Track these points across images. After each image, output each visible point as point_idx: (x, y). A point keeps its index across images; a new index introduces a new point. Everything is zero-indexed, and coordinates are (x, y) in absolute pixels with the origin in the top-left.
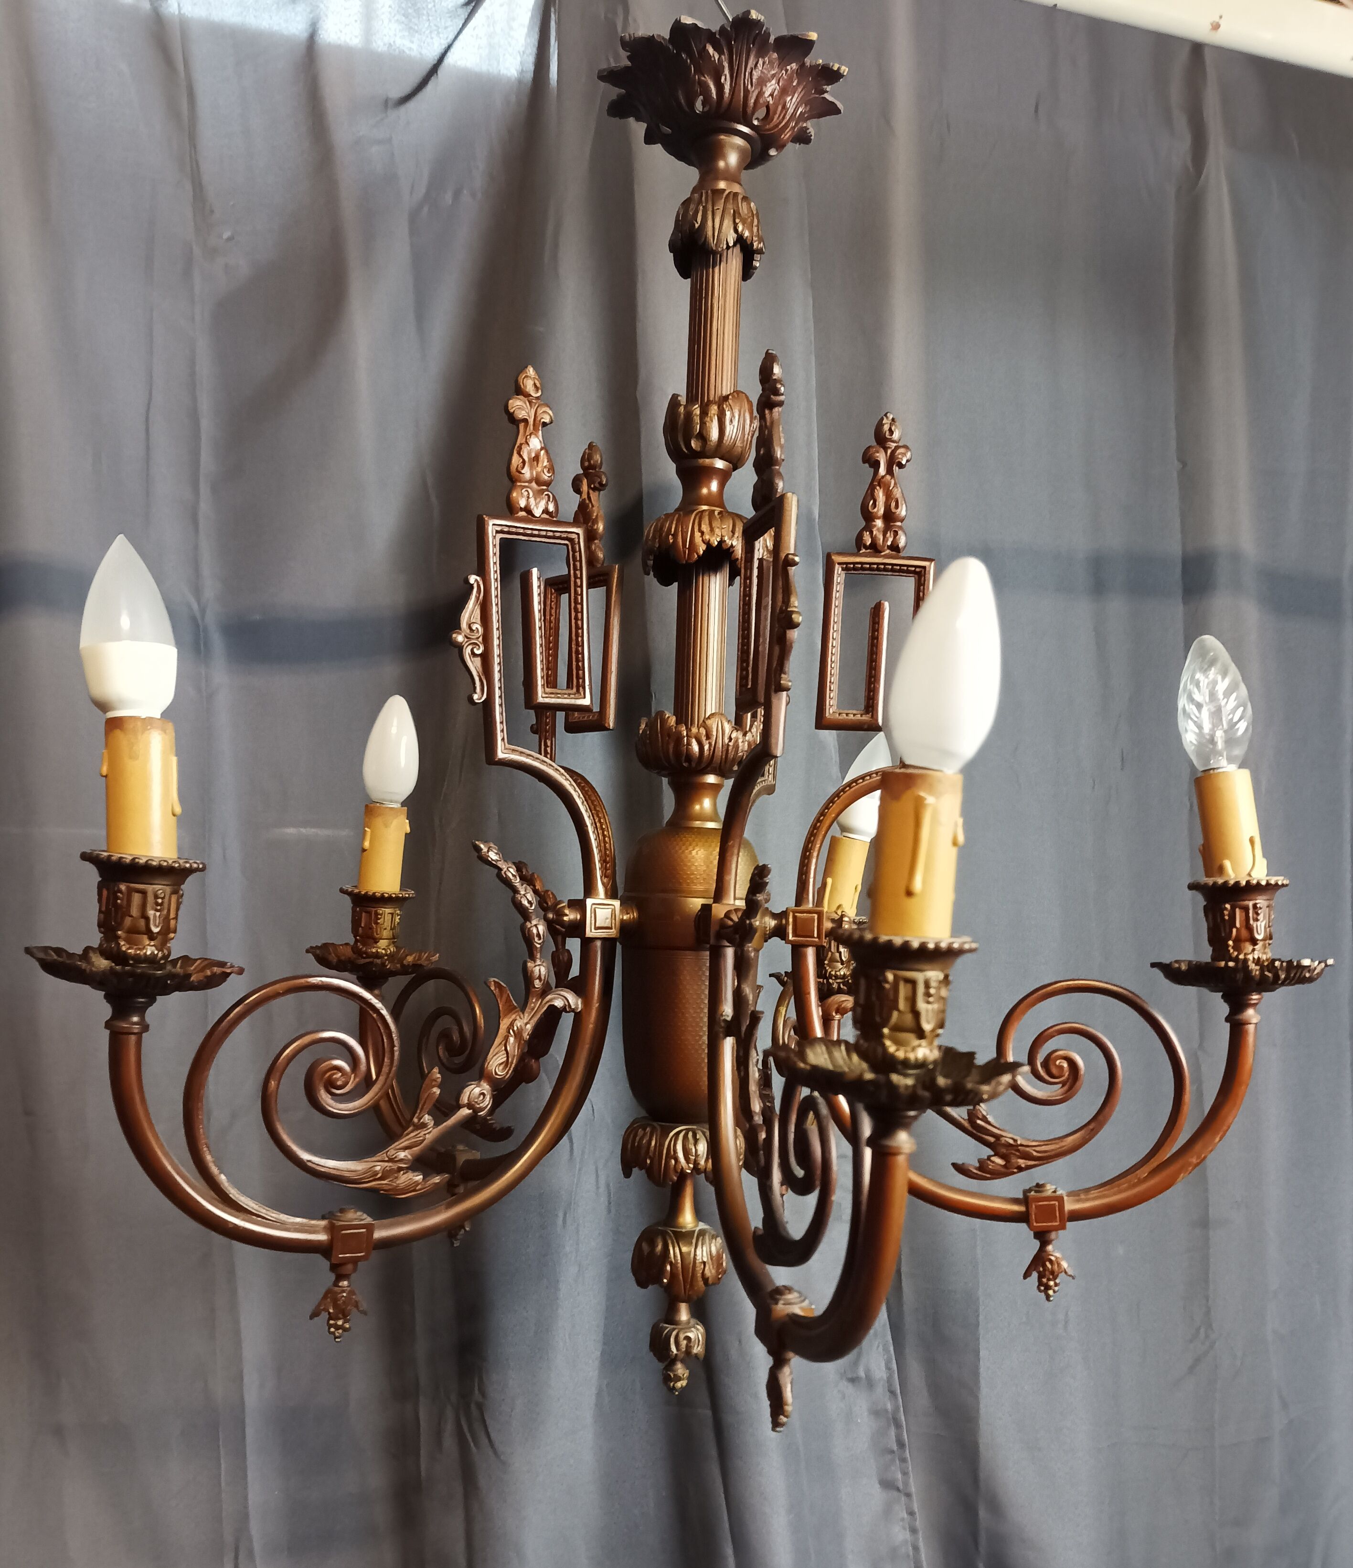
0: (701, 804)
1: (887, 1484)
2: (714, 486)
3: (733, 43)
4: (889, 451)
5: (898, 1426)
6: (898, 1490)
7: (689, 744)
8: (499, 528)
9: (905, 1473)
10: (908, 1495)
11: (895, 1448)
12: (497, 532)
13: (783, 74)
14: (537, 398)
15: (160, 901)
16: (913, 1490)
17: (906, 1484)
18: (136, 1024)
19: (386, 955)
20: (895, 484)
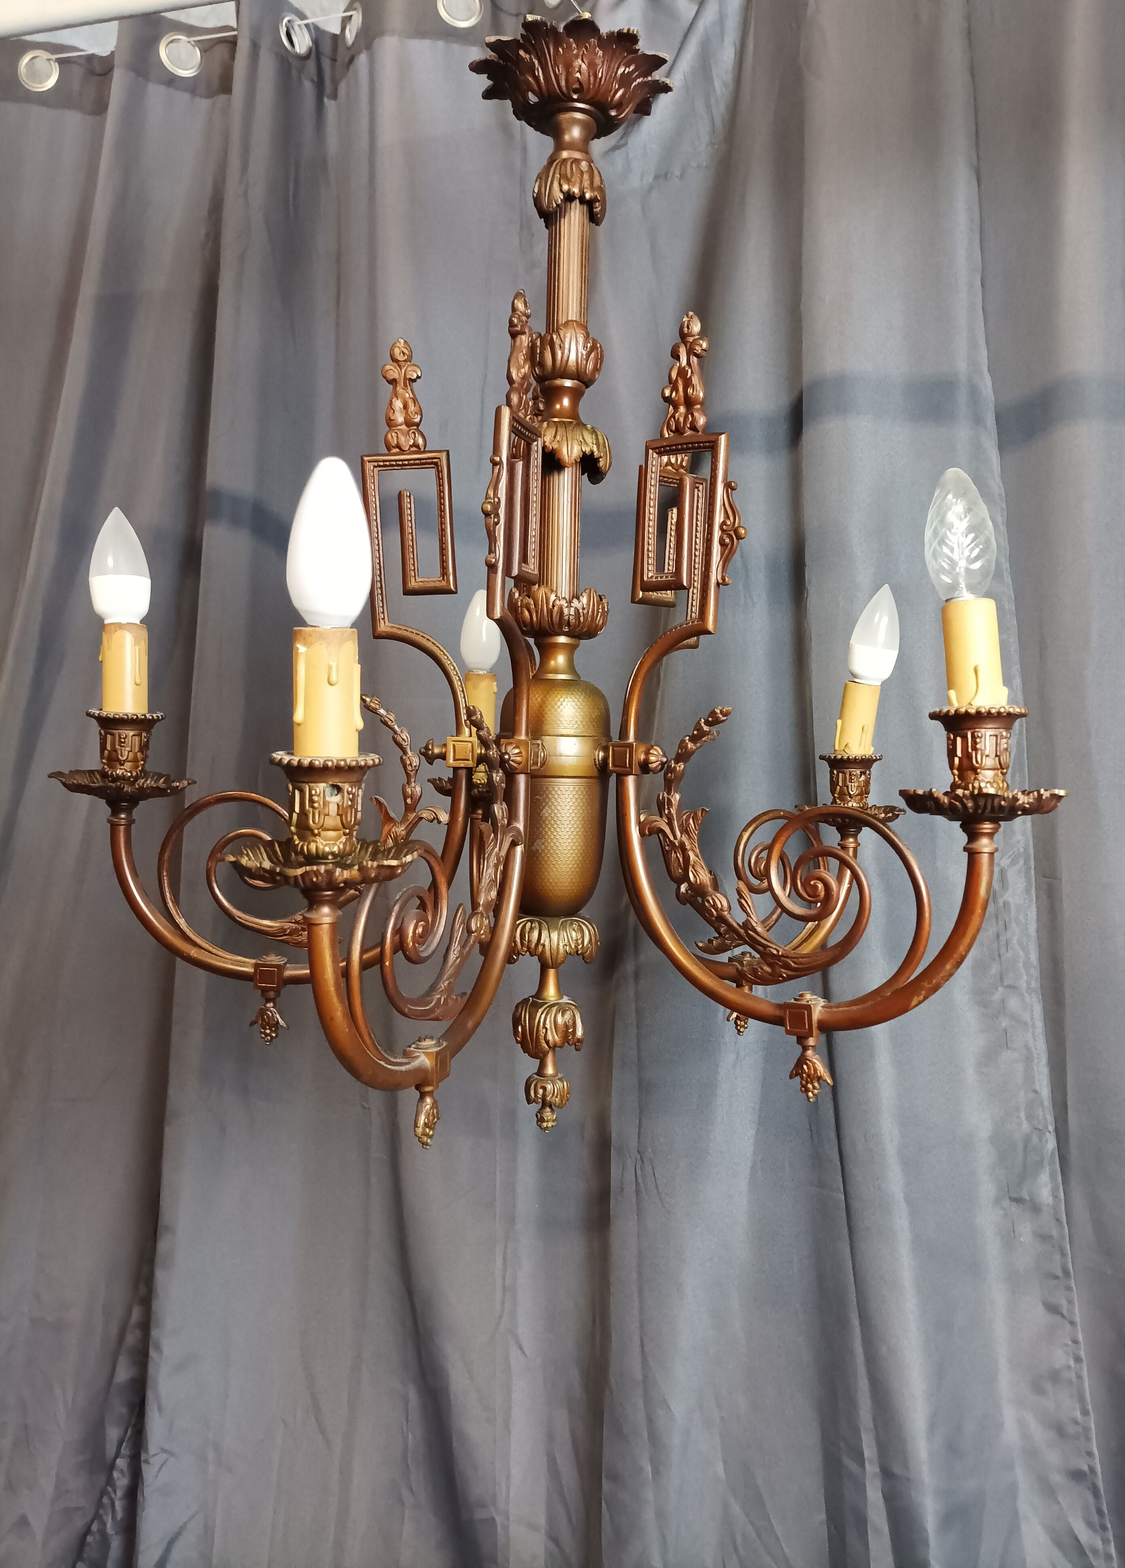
0: (555, 659)
1: (1053, 1309)
2: (566, 402)
3: (533, 42)
4: (688, 345)
5: (1063, 1254)
6: (1063, 1316)
7: (522, 613)
8: (376, 464)
9: (1070, 1302)
10: (1073, 1323)
11: (1060, 1273)
12: (375, 467)
13: (584, 51)
14: (405, 361)
15: (123, 740)
16: (1078, 1319)
17: (1071, 1312)
18: (123, 819)
19: (480, 784)
20: (692, 372)
